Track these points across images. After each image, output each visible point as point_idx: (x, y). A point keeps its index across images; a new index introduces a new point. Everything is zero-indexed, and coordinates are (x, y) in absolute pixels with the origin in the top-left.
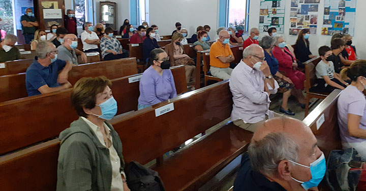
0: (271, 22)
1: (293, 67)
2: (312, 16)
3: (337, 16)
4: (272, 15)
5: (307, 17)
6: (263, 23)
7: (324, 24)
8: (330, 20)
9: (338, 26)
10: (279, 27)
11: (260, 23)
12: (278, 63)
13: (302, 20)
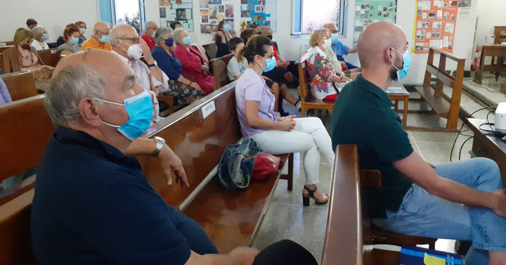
0: (175, 16)
1: (202, 71)
2: (227, 6)
3: (256, 6)
4: (176, 6)
5: (221, 8)
6: (165, 17)
7: (242, 16)
8: (248, 11)
9: (258, 18)
10: (187, 22)
11: (161, 17)
12: (181, 65)
13: (215, 12)
